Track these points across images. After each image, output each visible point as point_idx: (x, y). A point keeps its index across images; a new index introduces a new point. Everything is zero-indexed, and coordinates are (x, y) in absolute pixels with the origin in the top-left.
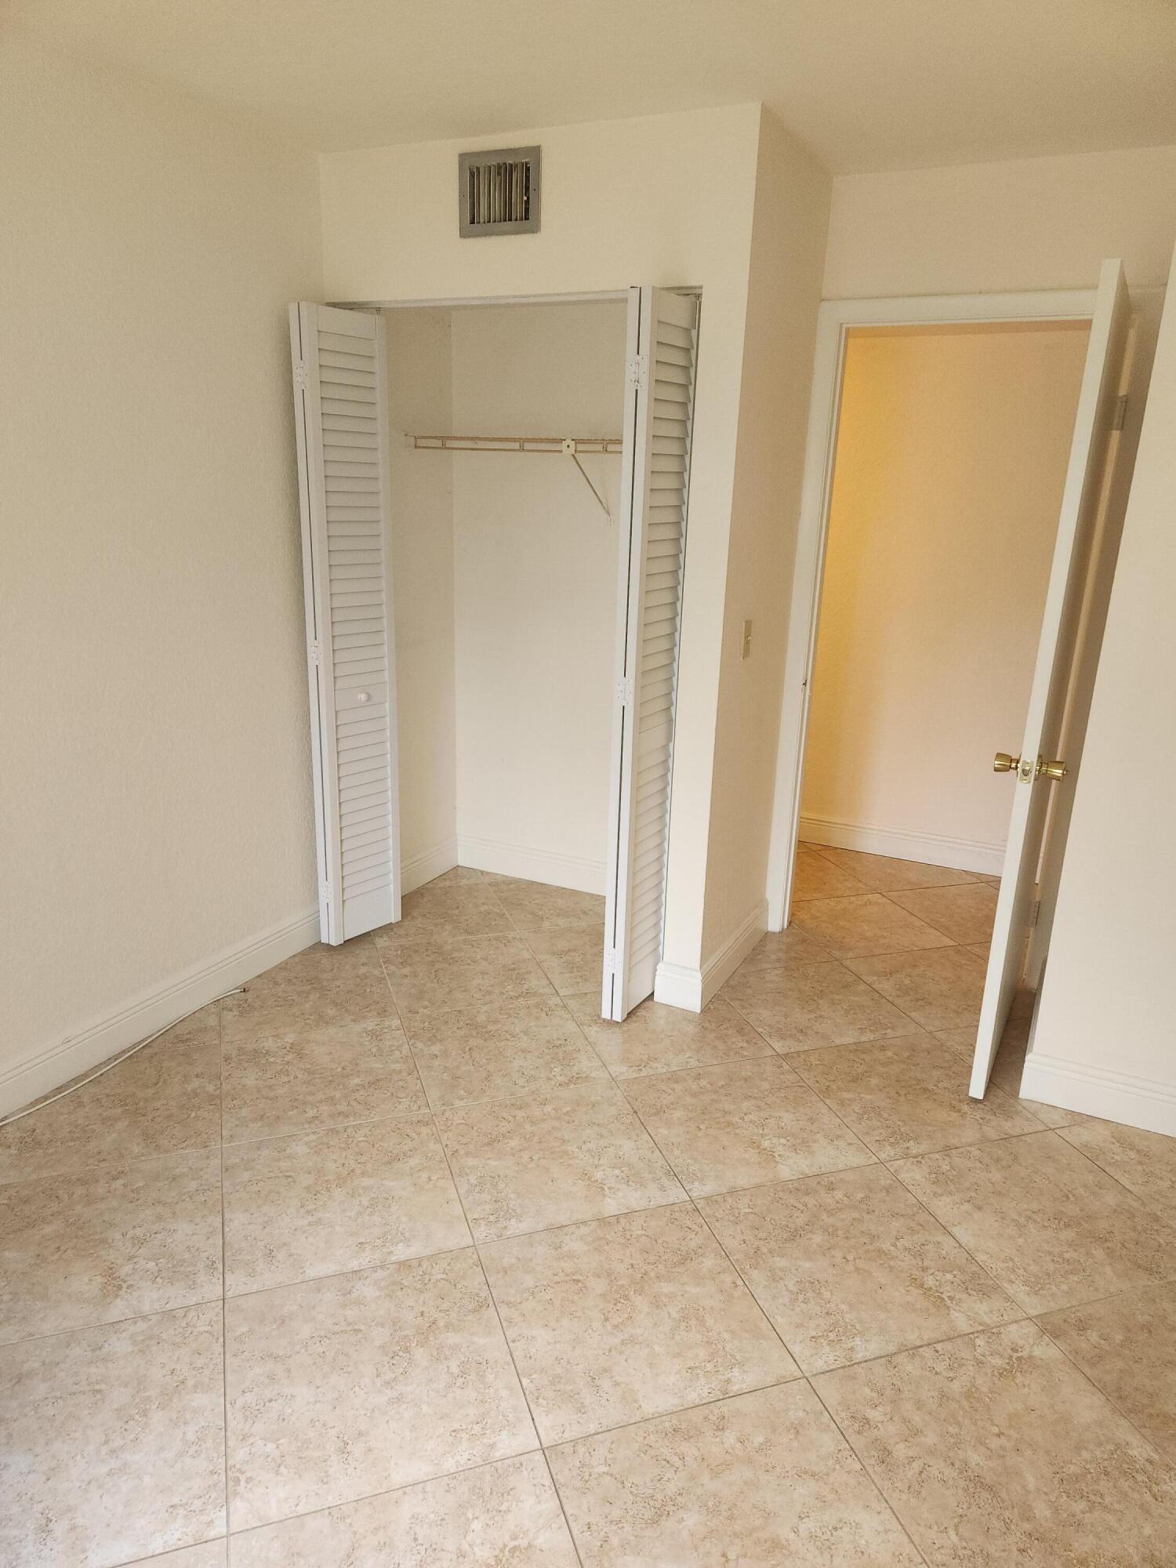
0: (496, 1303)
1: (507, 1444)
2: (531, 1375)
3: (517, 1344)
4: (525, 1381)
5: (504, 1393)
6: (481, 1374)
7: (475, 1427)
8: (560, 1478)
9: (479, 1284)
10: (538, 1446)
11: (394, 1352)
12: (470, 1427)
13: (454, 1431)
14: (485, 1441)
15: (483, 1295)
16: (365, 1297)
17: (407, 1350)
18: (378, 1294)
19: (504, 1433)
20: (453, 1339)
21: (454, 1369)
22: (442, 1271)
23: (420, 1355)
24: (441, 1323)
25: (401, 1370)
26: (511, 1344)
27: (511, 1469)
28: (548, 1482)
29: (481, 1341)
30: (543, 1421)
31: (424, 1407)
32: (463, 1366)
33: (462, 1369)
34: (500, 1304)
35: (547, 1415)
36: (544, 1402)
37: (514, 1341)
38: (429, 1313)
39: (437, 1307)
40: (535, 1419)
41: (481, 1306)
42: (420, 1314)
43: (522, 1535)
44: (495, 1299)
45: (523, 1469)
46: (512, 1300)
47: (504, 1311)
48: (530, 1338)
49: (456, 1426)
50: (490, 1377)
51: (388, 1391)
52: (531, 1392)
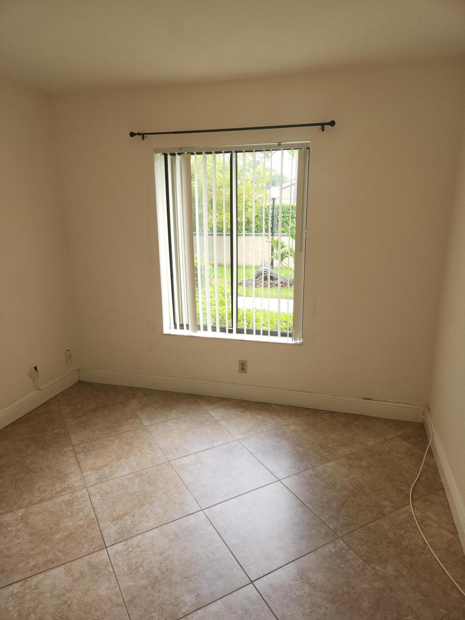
0: (124, 604)
1: (120, 547)
2: (109, 573)
3: (114, 585)
4: (111, 570)
5: (120, 563)
6: (130, 569)
7: (131, 550)
8: (101, 540)
9: (133, 614)
10: (108, 549)
11: (167, 571)
12: (133, 549)
13: (139, 547)
14: (127, 546)
15: (131, 608)
16: (188, 595)
17: (163, 573)
18: (183, 598)
19: (120, 550)
20: (144, 582)
21: (141, 569)
22: (154, 618)
23: (157, 572)
24: (149, 588)
25: (163, 565)
26: (117, 584)
27: (118, 539)
28: (105, 538)
29: (131, 583)
30: (105, 556)
31: (151, 553)
32: (137, 571)
33: (138, 570)
34: (122, 604)
35: (103, 559)
36: (104, 563)
37: (116, 586)
38: (156, 593)
39: (153, 596)
40: (108, 557)
41: (131, 601)
42: (160, 591)
43: (115, 523)
44: (125, 606)
45: (114, 540)
46: (116, 607)
47: (120, 600)
48: (108, 589)
49: (138, 549)
50: (126, 569)
51: (166, 556)
52: (109, 566)
